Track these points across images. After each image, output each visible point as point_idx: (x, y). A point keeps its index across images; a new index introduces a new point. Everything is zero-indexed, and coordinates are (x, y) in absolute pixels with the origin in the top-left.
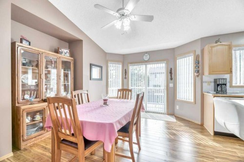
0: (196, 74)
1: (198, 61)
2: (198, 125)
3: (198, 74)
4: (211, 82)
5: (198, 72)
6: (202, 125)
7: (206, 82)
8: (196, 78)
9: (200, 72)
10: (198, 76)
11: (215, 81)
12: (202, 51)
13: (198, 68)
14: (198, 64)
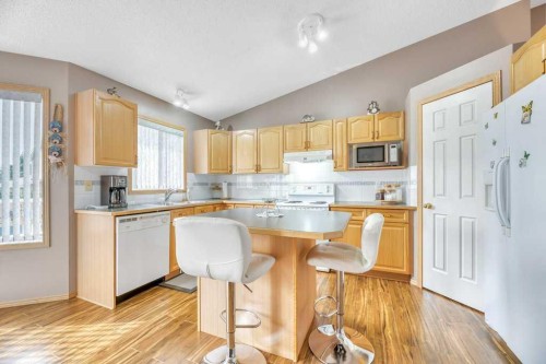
0: (53, 159)
1: (61, 123)
2: (61, 303)
3: (59, 160)
4: (93, 183)
5: (60, 153)
6: (73, 298)
7: (82, 183)
8: (55, 171)
9: (67, 154)
10: (59, 165)
11: (104, 180)
12: (74, 99)
13: (61, 142)
14: (61, 130)
